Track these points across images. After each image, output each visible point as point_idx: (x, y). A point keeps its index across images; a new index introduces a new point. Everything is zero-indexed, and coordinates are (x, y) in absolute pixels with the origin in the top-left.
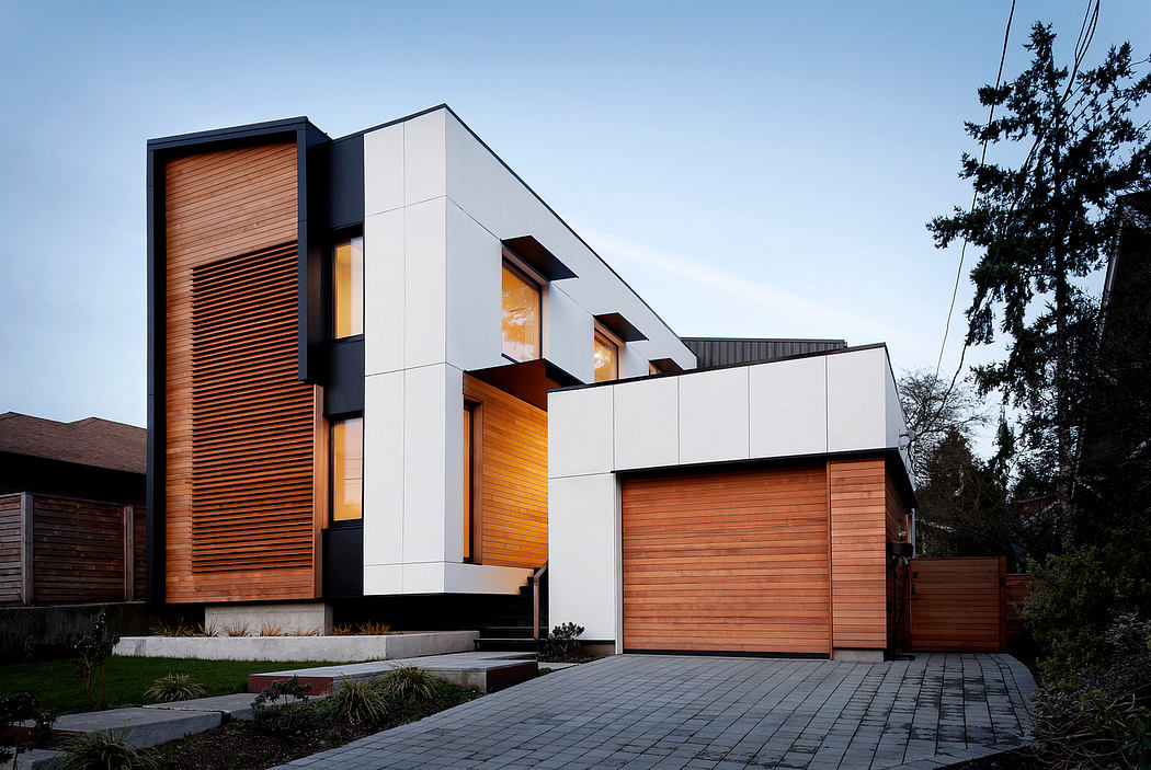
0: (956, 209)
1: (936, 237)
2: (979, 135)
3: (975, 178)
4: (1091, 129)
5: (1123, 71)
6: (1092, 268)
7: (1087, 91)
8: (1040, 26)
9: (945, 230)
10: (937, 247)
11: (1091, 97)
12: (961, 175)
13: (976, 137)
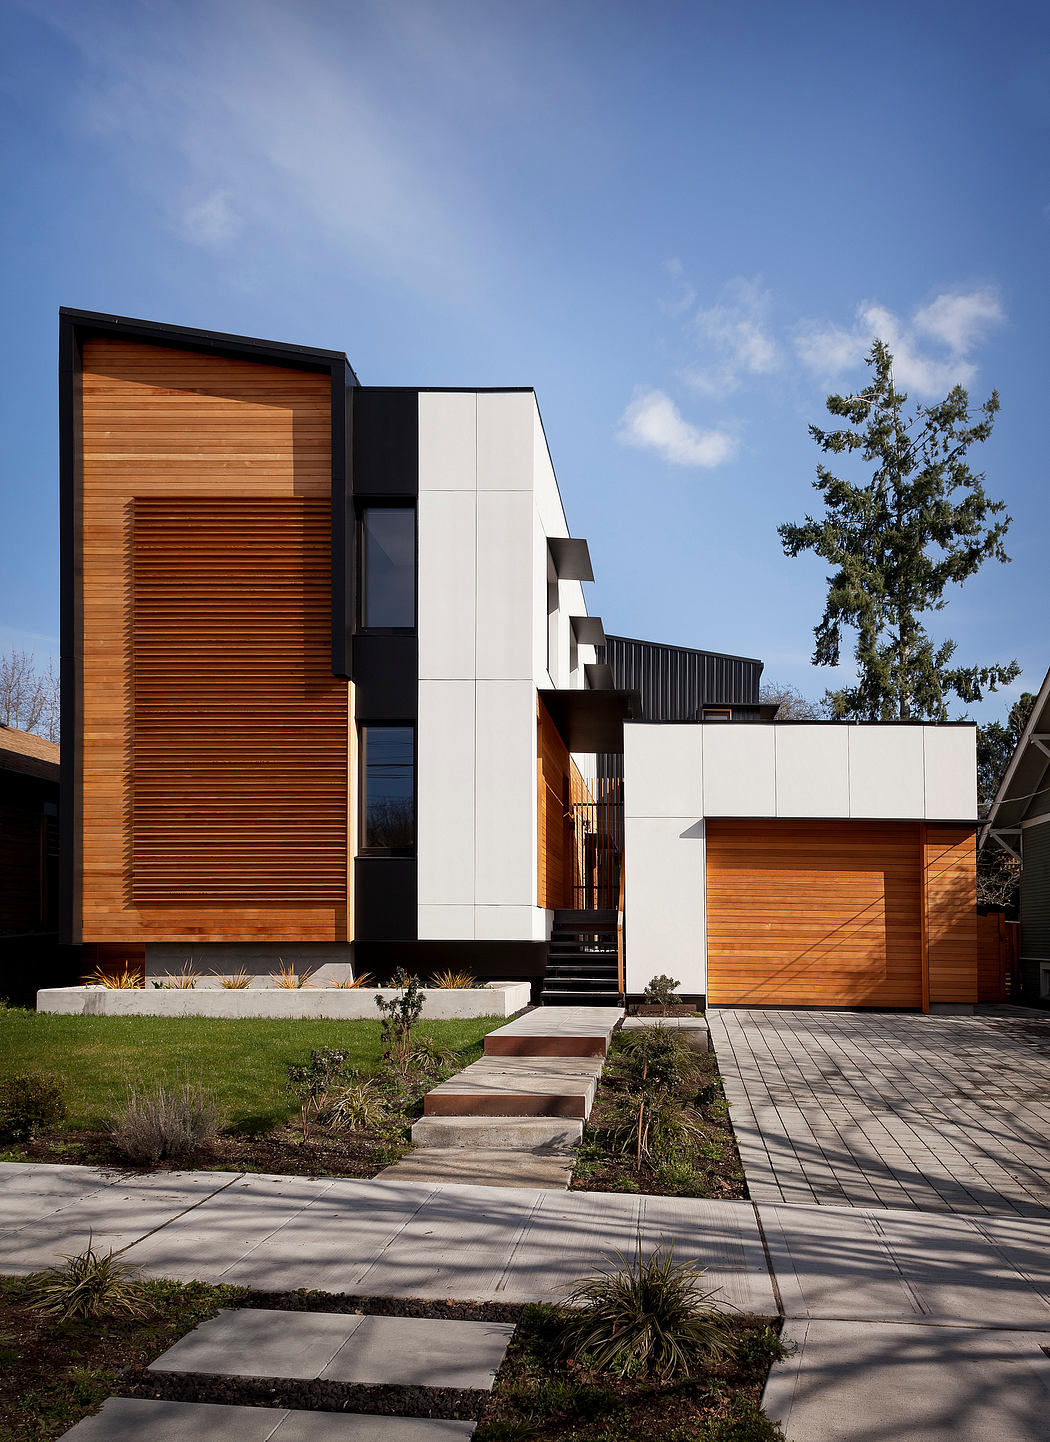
0: (807, 519)
1: (785, 543)
2: (823, 441)
3: (826, 491)
4: (932, 464)
5: (960, 415)
6: (934, 606)
7: (929, 426)
8: (880, 344)
9: (796, 539)
10: (787, 554)
11: (931, 433)
12: (815, 485)
13: (820, 442)
